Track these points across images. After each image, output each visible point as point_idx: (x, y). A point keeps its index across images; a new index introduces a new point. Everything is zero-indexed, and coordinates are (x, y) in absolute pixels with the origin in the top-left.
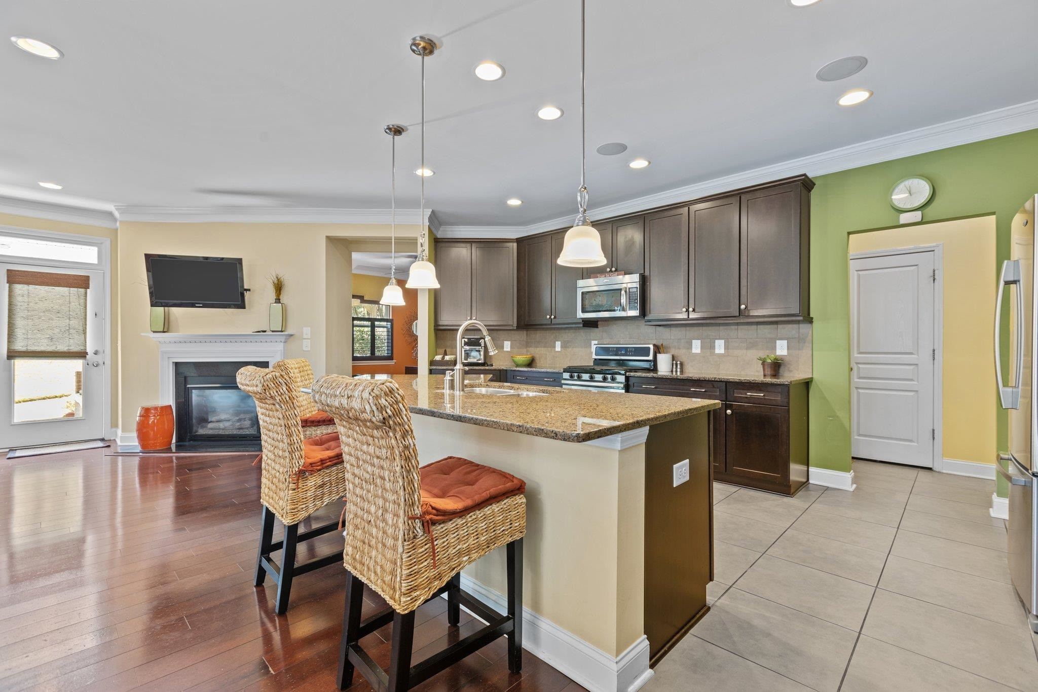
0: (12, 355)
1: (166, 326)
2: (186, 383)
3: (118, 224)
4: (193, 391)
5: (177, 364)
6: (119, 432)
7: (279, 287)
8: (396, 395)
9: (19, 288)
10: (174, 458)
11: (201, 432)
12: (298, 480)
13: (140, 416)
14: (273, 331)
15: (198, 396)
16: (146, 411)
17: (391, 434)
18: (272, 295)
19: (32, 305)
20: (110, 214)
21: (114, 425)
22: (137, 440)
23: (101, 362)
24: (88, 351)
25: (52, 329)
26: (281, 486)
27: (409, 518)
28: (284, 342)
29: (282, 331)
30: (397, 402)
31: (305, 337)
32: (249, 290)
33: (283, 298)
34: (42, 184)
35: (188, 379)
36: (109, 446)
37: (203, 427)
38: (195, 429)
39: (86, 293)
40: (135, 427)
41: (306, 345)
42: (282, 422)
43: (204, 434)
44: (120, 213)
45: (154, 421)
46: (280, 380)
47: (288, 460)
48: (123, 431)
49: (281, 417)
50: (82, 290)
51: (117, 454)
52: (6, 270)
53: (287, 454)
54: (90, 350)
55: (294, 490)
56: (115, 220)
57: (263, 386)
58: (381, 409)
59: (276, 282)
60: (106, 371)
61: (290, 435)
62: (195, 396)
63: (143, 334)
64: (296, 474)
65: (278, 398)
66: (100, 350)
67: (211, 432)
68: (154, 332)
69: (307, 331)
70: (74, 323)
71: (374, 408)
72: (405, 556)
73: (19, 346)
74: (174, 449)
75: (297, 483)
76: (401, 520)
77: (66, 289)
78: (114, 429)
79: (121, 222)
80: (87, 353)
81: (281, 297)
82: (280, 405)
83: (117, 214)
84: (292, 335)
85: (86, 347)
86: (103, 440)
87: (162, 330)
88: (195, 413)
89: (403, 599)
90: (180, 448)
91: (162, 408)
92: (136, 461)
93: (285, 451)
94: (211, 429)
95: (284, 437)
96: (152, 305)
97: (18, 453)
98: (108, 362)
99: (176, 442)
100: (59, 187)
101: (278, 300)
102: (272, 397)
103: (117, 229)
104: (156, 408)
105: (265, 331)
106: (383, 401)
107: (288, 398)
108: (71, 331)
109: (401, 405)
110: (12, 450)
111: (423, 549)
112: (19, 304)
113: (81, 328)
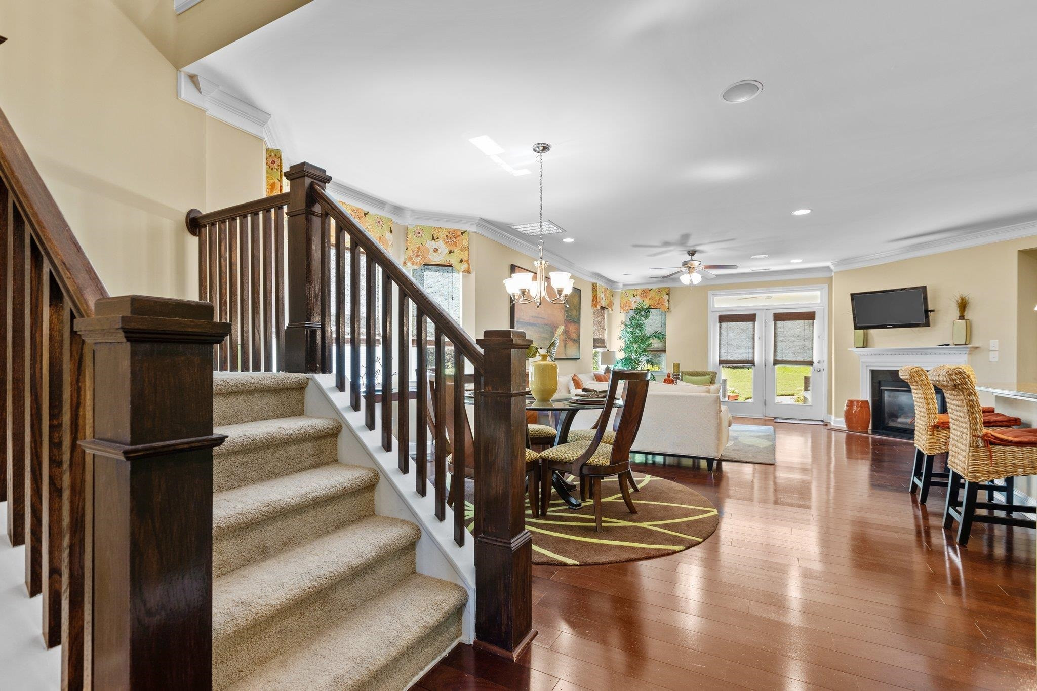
0: (776, 362)
1: (865, 343)
2: (879, 386)
3: (833, 274)
4: (885, 392)
5: (873, 371)
6: (833, 417)
7: (963, 306)
8: (964, 375)
9: (779, 323)
10: (870, 439)
11: (892, 424)
12: (933, 430)
13: (847, 406)
14: (956, 345)
15: (889, 396)
16: (851, 403)
17: (961, 393)
18: (956, 313)
19: (785, 333)
20: (828, 268)
21: (830, 412)
22: (844, 423)
23: (822, 369)
24: (814, 361)
25: (795, 347)
26: (923, 433)
27: (973, 436)
28: (968, 354)
29: (965, 344)
30: (964, 378)
31: (991, 349)
32: (933, 311)
33: (968, 315)
34: (792, 261)
35: (882, 383)
36: (826, 425)
37: (893, 421)
38: (886, 421)
39: (813, 323)
40: (843, 414)
41: (994, 357)
42: (922, 396)
43: (893, 427)
44: (835, 267)
45: (855, 411)
46: (921, 372)
47: (926, 418)
48: (836, 416)
49: (922, 393)
50: (811, 321)
51: (832, 430)
52: (773, 313)
53: (926, 414)
54: (815, 360)
55: (931, 435)
56: (831, 271)
57: (910, 375)
58: (953, 380)
59: (960, 301)
60: (825, 374)
61: (928, 404)
62: (886, 395)
63: (849, 349)
64: (931, 426)
65: (920, 382)
66: (822, 360)
67: (899, 426)
68: (857, 347)
69: (994, 344)
70: (806, 343)
71: (948, 379)
72: (970, 454)
73: (779, 358)
74: (870, 432)
75: (933, 432)
76: (968, 437)
77: (802, 321)
78: (829, 415)
79: (835, 273)
80: (813, 363)
81: (965, 314)
82: (921, 387)
83: (832, 267)
84: (977, 348)
85: (812, 358)
86: (822, 421)
87: (862, 346)
88: (886, 409)
89: (969, 474)
90: (874, 432)
91: (862, 402)
92: (844, 435)
93: (925, 413)
94: (900, 423)
95: (924, 405)
96: (855, 329)
97: (778, 421)
98: (826, 369)
99: (872, 429)
100: (801, 261)
101: (962, 317)
102: (916, 381)
103: (832, 277)
104: (858, 402)
105: (948, 345)
106: (954, 377)
107: (926, 383)
108: (805, 348)
109: (967, 380)
110: (775, 418)
111: (984, 454)
112: (779, 333)
113: (810, 346)
